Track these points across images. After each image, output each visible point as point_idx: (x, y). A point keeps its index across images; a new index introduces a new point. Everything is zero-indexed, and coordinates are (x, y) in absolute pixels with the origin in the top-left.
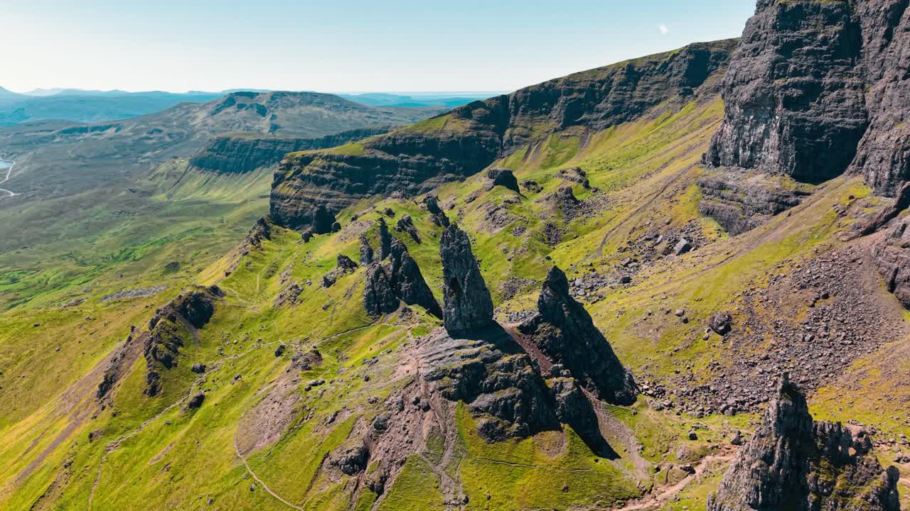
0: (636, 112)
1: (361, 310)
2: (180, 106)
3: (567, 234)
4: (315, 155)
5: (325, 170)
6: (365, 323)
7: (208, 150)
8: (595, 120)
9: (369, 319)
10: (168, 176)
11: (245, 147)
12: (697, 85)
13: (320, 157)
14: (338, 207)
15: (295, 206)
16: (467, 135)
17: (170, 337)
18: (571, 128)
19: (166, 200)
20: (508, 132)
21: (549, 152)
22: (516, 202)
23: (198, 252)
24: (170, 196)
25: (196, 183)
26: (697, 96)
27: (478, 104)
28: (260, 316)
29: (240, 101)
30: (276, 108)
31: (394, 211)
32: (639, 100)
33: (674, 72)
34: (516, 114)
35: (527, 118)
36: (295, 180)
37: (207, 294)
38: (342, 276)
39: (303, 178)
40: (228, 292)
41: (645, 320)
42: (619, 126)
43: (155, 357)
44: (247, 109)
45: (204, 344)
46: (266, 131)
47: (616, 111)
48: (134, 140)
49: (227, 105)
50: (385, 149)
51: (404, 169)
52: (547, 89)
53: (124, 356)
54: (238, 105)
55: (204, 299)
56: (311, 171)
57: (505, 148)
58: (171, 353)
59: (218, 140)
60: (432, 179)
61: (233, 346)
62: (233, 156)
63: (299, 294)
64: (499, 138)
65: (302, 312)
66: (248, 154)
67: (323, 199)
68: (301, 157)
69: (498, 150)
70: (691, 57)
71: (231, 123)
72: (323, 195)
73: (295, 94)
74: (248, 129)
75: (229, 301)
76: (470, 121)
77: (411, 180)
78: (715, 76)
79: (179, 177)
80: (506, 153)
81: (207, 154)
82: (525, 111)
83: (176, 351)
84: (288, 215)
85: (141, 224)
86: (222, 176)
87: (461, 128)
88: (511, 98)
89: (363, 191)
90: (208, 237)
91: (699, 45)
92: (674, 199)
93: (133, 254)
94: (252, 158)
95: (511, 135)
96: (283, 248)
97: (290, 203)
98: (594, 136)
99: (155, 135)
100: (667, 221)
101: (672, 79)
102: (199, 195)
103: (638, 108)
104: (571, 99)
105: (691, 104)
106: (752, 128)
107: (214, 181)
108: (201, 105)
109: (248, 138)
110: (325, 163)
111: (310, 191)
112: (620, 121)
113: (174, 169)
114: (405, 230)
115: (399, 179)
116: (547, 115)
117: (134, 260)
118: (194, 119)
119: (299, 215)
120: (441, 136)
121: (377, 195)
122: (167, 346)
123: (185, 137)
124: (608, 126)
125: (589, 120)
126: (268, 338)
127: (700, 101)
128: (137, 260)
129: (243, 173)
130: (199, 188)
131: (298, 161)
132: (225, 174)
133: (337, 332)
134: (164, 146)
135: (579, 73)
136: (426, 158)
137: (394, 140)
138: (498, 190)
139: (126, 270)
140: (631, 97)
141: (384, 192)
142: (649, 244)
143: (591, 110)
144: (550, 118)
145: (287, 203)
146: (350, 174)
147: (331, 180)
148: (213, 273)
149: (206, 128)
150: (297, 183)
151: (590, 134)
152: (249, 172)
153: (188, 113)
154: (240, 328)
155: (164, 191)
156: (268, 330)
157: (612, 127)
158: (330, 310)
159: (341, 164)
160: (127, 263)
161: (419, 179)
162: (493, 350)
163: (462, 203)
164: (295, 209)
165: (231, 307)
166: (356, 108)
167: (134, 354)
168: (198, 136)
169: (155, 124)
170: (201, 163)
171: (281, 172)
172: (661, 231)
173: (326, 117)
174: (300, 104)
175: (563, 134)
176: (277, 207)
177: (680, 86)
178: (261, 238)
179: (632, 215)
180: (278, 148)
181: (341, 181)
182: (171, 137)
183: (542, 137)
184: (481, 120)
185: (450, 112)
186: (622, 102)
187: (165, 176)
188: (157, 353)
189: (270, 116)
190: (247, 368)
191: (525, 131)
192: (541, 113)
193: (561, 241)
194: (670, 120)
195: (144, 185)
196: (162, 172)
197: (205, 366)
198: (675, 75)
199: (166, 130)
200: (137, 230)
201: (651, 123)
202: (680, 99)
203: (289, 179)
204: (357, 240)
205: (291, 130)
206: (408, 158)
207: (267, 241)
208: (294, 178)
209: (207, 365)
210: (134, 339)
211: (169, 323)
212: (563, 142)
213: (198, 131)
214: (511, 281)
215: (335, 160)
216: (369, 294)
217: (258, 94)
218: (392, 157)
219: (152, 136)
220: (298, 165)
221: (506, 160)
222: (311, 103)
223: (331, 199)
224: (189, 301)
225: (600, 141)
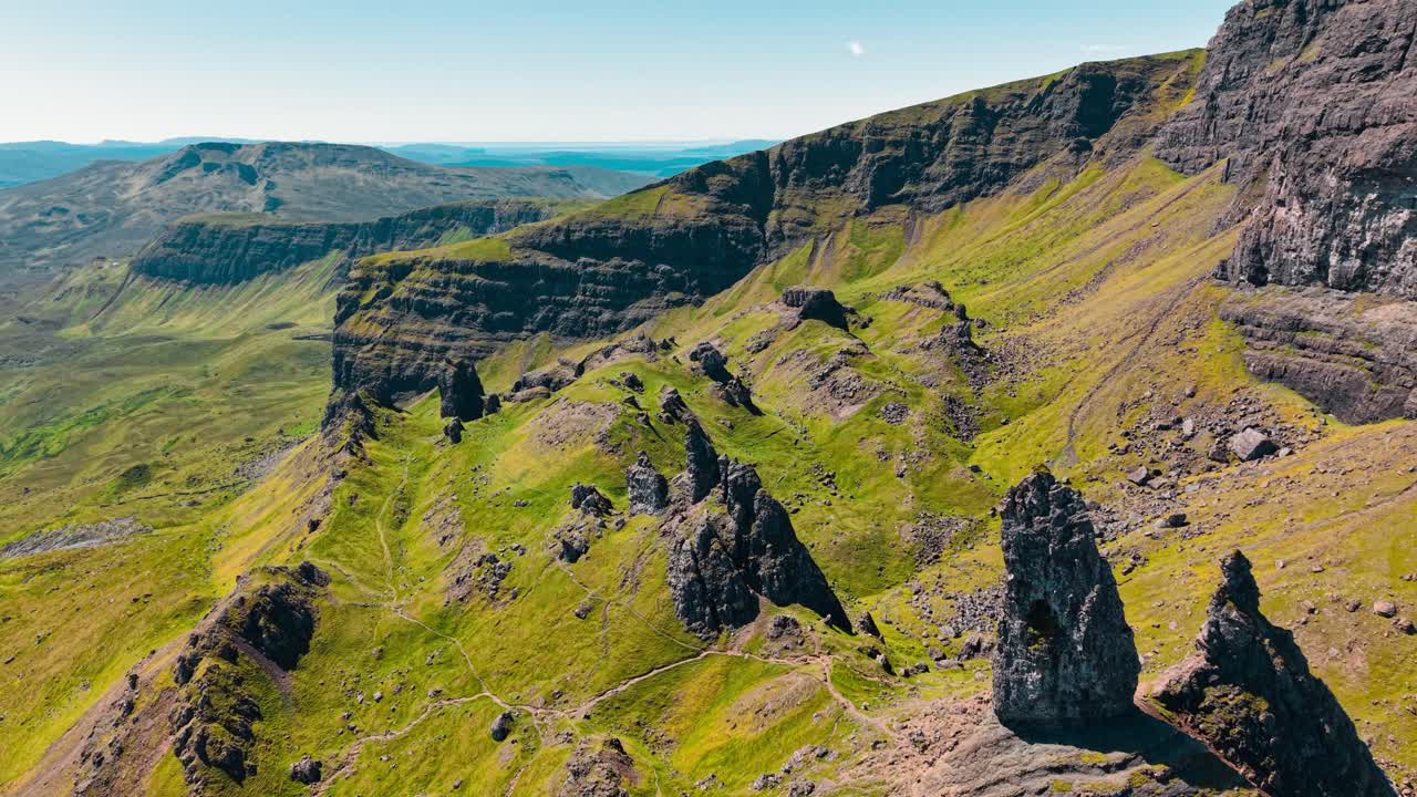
0: (994, 182)
1: (670, 618)
2: (97, 167)
3: (988, 416)
4: (415, 262)
5: (438, 290)
6: (687, 649)
7: (164, 245)
8: (927, 194)
9: (693, 641)
10: (91, 292)
11: (234, 240)
12: (1097, 134)
13: (427, 264)
14: (469, 358)
15: (384, 357)
16: (703, 223)
17: (232, 701)
18: (885, 208)
19: (90, 335)
20: (773, 215)
21: (853, 251)
22: (863, 354)
23: (173, 438)
24: (96, 328)
25: (144, 304)
26: (1102, 153)
27: (716, 167)
28: (420, 629)
29: (208, 158)
30: (274, 169)
31: (640, 379)
32: (1000, 160)
33: (1056, 112)
34: (784, 184)
35: (804, 191)
36: (379, 308)
37: (295, 586)
38: (599, 537)
39: (396, 303)
40: (332, 573)
41: (1305, 623)
42: (968, 205)
43: (203, 756)
44: (222, 171)
45: (306, 705)
46: (258, 209)
47: (961, 179)
48: (14, 228)
49: (185, 164)
50: (552, 248)
51: (590, 285)
52: (836, 141)
53: (121, 750)
54: (205, 165)
55: (291, 599)
56: (411, 290)
57: (771, 244)
58: (239, 743)
59: (183, 227)
60: (644, 302)
61: (375, 707)
62: (213, 256)
63: (503, 577)
64: (759, 227)
65: (522, 622)
66: (240, 251)
67: (438, 343)
68: (389, 265)
69: (758, 249)
70: (1085, 86)
71: (194, 196)
72: (437, 336)
73: (305, 147)
74: (226, 206)
75: (340, 595)
76: (705, 198)
77: (606, 306)
78: (1130, 118)
79: (111, 293)
80: (773, 255)
81: (162, 252)
82: (799, 180)
83: (248, 735)
84: (373, 374)
85: (50, 383)
86: (193, 292)
87: (690, 209)
88: (773, 157)
89: (515, 326)
90: (186, 405)
91: (1095, 66)
92: (1183, 346)
93: (41, 445)
94: (248, 258)
95: (780, 222)
96: (408, 455)
97: (375, 352)
98: (928, 223)
99: (54, 218)
100: (1188, 392)
101: (1053, 125)
102: (153, 325)
103: (998, 173)
104: (882, 158)
105: (1093, 168)
106: (1370, 215)
107: (179, 300)
108: (137, 165)
109: (238, 225)
110: (437, 276)
111: (411, 328)
112: (969, 197)
113: (102, 279)
114: (679, 419)
115: (582, 304)
116: (839, 186)
117: (47, 456)
118: (125, 189)
119: (394, 373)
120: (656, 225)
121: (542, 334)
122: (229, 726)
123: (110, 220)
124: (949, 206)
125: (916, 195)
126: (455, 684)
127: (1110, 162)
128: (53, 456)
129: (233, 285)
130: (152, 313)
131: (384, 273)
132: (197, 288)
133: (624, 674)
134: (74, 236)
135: (891, 112)
136: (630, 264)
137: (568, 232)
138: (810, 328)
139: (34, 477)
140: (986, 155)
141: (554, 328)
142: (1170, 437)
143: (916, 177)
144: (845, 191)
145: (368, 351)
146: (487, 295)
147: (452, 309)
148: (265, 513)
149: (149, 204)
150: (385, 312)
151: (919, 220)
152: (244, 282)
153: (113, 179)
154: (379, 658)
155: (84, 319)
156: (449, 663)
157: (956, 208)
158: (596, 619)
159: (471, 278)
160: (34, 463)
161: (619, 303)
162: (1163, 780)
163: (741, 353)
164: (384, 363)
165: (346, 610)
166: (412, 170)
167: (146, 746)
168: (135, 218)
169: (53, 198)
170: (151, 269)
171: (351, 292)
172: (1181, 411)
173: (361, 184)
174: (316, 163)
175: (872, 219)
176: (347, 359)
177: (1067, 136)
178: (362, 438)
179: (1106, 378)
180: (296, 240)
181: (471, 309)
182: (85, 222)
183: (835, 226)
184: (726, 195)
185: (666, 182)
186: (970, 163)
187: (85, 292)
188: (208, 747)
189: (264, 183)
190: (425, 768)
191: (804, 216)
192: (827, 184)
193: (979, 430)
194: (1060, 194)
195: (46, 308)
196: (79, 284)
197: (319, 764)
198: (1059, 117)
199: (75, 209)
200: (42, 396)
201: (1027, 200)
202: (1071, 159)
203: (367, 307)
204: (591, 447)
205: (303, 207)
206: (595, 265)
207: (373, 443)
208: (376, 304)
209: (323, 759)
210: (140, 707)
211: (224, 666)
212: (872, 234)
213: (135, 210)
214: (922, 522)
215: (456, 271)
216: (690, 584)
217: (239, 146)
218: (567, 265)
219: (50, 220)
220: (383, 280)
221: (775, 267)
222: (334, 160)
223: (456, 343)
224: (264, 609)
225: (939, 231)
